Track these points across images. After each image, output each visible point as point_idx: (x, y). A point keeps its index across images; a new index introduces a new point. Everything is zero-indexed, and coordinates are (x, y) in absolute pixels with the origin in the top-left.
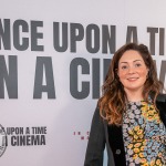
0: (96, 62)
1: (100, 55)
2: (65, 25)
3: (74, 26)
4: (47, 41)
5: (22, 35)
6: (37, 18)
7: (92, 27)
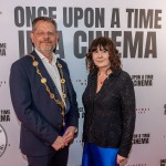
2: (70, 9)
7: (89, 9)
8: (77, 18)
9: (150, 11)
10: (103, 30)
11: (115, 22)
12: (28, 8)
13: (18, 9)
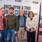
0: (18, 10)
3: (15, 6)
5: (9, 7)
7: (18, 6)
13: (4, 5)
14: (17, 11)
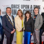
1: (27, 9)
4: (20, 7)
5: (17, 7)
6: (19, 4)
8: (24, 7)
9: (38, 6)
10: (29, 9)
11: (31, 8)
12: (14, 5)
13: (12, 5)
14: (25, 11)
